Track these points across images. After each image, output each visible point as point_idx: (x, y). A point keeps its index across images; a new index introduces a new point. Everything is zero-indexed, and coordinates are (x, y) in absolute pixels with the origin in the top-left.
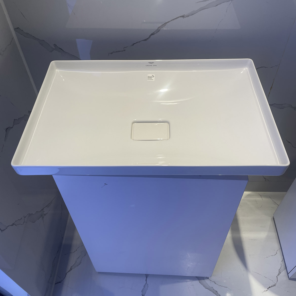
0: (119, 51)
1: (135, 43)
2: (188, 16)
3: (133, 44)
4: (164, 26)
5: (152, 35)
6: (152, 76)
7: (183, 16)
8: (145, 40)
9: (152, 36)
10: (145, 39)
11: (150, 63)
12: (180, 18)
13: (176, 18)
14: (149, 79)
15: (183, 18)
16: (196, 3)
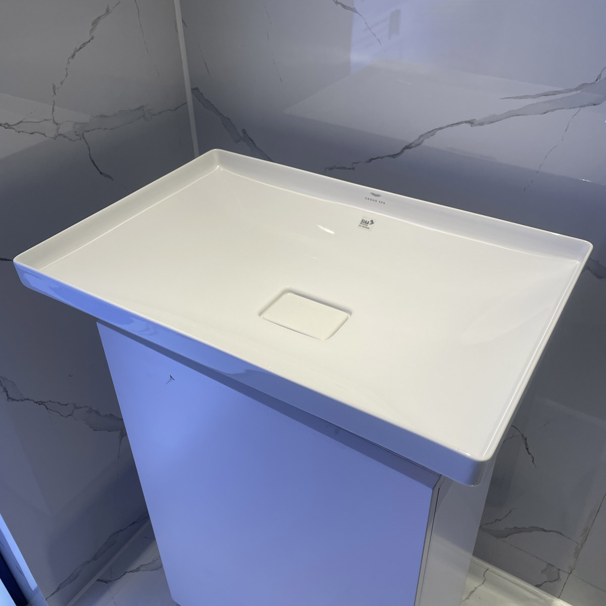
0: (344, 168)
1: (374, 158)
2: (482, 124)
3: (371, 160)
4: (432, 136)
5: (407, 148)
6: (370, 222)
7: (471, 123)
8: (394, 156)
9: (407, 151)
10: (393, 154)
11: (373, 194)
12: (465, 124)
13: (457, 124)
14: (362, 225)
15: (471, 126)
16: (501, 99)
